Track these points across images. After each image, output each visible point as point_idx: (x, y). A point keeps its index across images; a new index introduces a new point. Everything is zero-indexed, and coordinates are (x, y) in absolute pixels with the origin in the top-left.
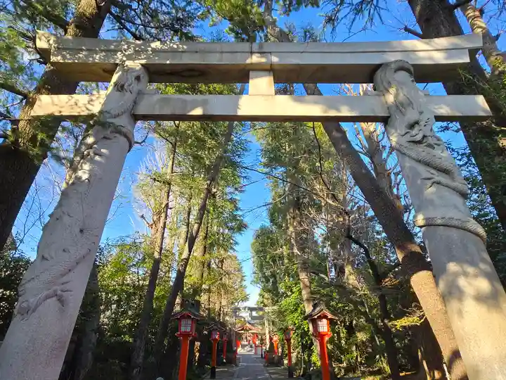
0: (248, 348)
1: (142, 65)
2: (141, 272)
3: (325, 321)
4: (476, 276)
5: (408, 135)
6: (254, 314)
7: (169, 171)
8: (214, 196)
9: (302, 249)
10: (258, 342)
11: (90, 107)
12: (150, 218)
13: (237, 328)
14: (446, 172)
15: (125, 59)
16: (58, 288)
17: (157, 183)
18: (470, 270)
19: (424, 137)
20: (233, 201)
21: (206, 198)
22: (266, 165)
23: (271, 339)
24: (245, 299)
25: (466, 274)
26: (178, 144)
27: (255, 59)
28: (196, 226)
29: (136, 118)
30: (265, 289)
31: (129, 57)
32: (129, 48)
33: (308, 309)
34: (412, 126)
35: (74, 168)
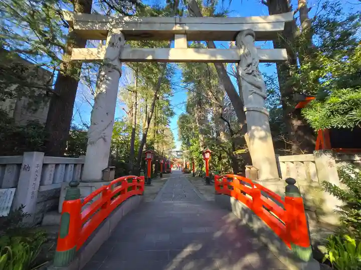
0: (176, 168)
1: (121, 31)
2: (126, 135)
3: (208, 154)
4: (261, 130)
5: (246, 70)
6: (179, 153)
7: (136, 86)
8: (158, 98)
9: (201, 124)
10: (180, 166)
11: (99, 55)
12: (128, 109)
13: (171, 160)
14: (259, 88)
15: (111, 27)
16: (103, 135)
17: (130, 92)
18: (259, 128)
19: (253, 71)
20: (167, 101)
21: (155, 99)
22: (185, 82)
23: (186, 164)
24: (174, 147)
25: (257, 130)
26: (139, 70)
27: (177, 28)
28: (150, 113)
29: (121, 60)
30: (184, 143)
31: (114, 27)
32: (113, 21)
33: (202, 149)
34: (249, 66)
35: (98, 87)
